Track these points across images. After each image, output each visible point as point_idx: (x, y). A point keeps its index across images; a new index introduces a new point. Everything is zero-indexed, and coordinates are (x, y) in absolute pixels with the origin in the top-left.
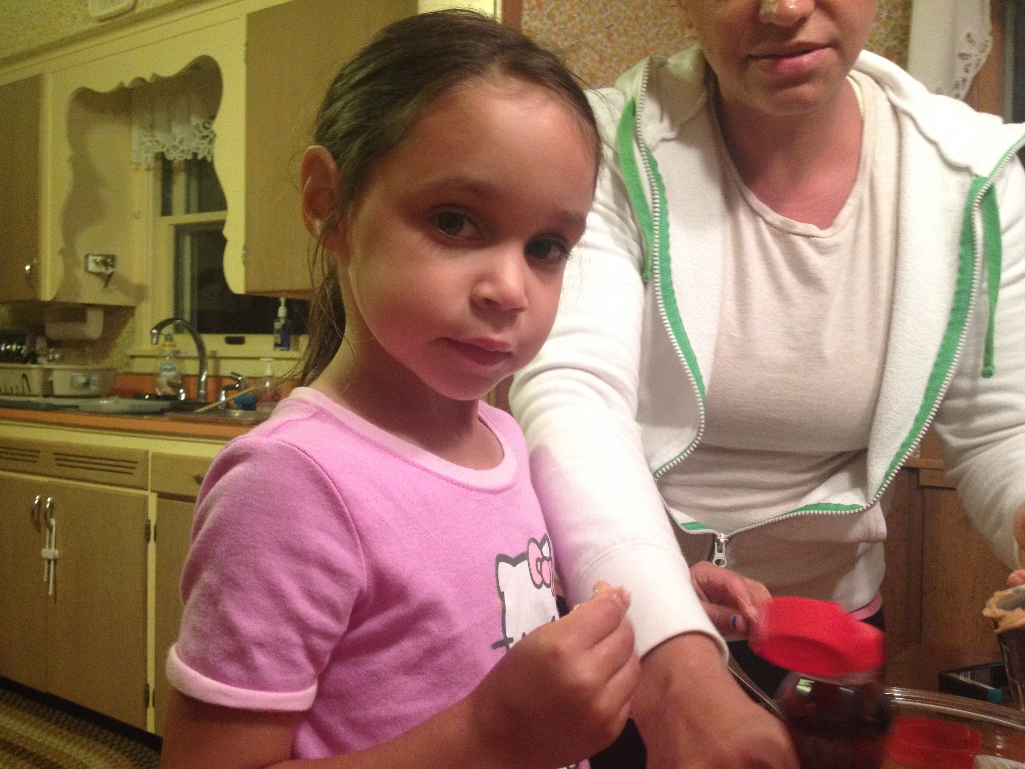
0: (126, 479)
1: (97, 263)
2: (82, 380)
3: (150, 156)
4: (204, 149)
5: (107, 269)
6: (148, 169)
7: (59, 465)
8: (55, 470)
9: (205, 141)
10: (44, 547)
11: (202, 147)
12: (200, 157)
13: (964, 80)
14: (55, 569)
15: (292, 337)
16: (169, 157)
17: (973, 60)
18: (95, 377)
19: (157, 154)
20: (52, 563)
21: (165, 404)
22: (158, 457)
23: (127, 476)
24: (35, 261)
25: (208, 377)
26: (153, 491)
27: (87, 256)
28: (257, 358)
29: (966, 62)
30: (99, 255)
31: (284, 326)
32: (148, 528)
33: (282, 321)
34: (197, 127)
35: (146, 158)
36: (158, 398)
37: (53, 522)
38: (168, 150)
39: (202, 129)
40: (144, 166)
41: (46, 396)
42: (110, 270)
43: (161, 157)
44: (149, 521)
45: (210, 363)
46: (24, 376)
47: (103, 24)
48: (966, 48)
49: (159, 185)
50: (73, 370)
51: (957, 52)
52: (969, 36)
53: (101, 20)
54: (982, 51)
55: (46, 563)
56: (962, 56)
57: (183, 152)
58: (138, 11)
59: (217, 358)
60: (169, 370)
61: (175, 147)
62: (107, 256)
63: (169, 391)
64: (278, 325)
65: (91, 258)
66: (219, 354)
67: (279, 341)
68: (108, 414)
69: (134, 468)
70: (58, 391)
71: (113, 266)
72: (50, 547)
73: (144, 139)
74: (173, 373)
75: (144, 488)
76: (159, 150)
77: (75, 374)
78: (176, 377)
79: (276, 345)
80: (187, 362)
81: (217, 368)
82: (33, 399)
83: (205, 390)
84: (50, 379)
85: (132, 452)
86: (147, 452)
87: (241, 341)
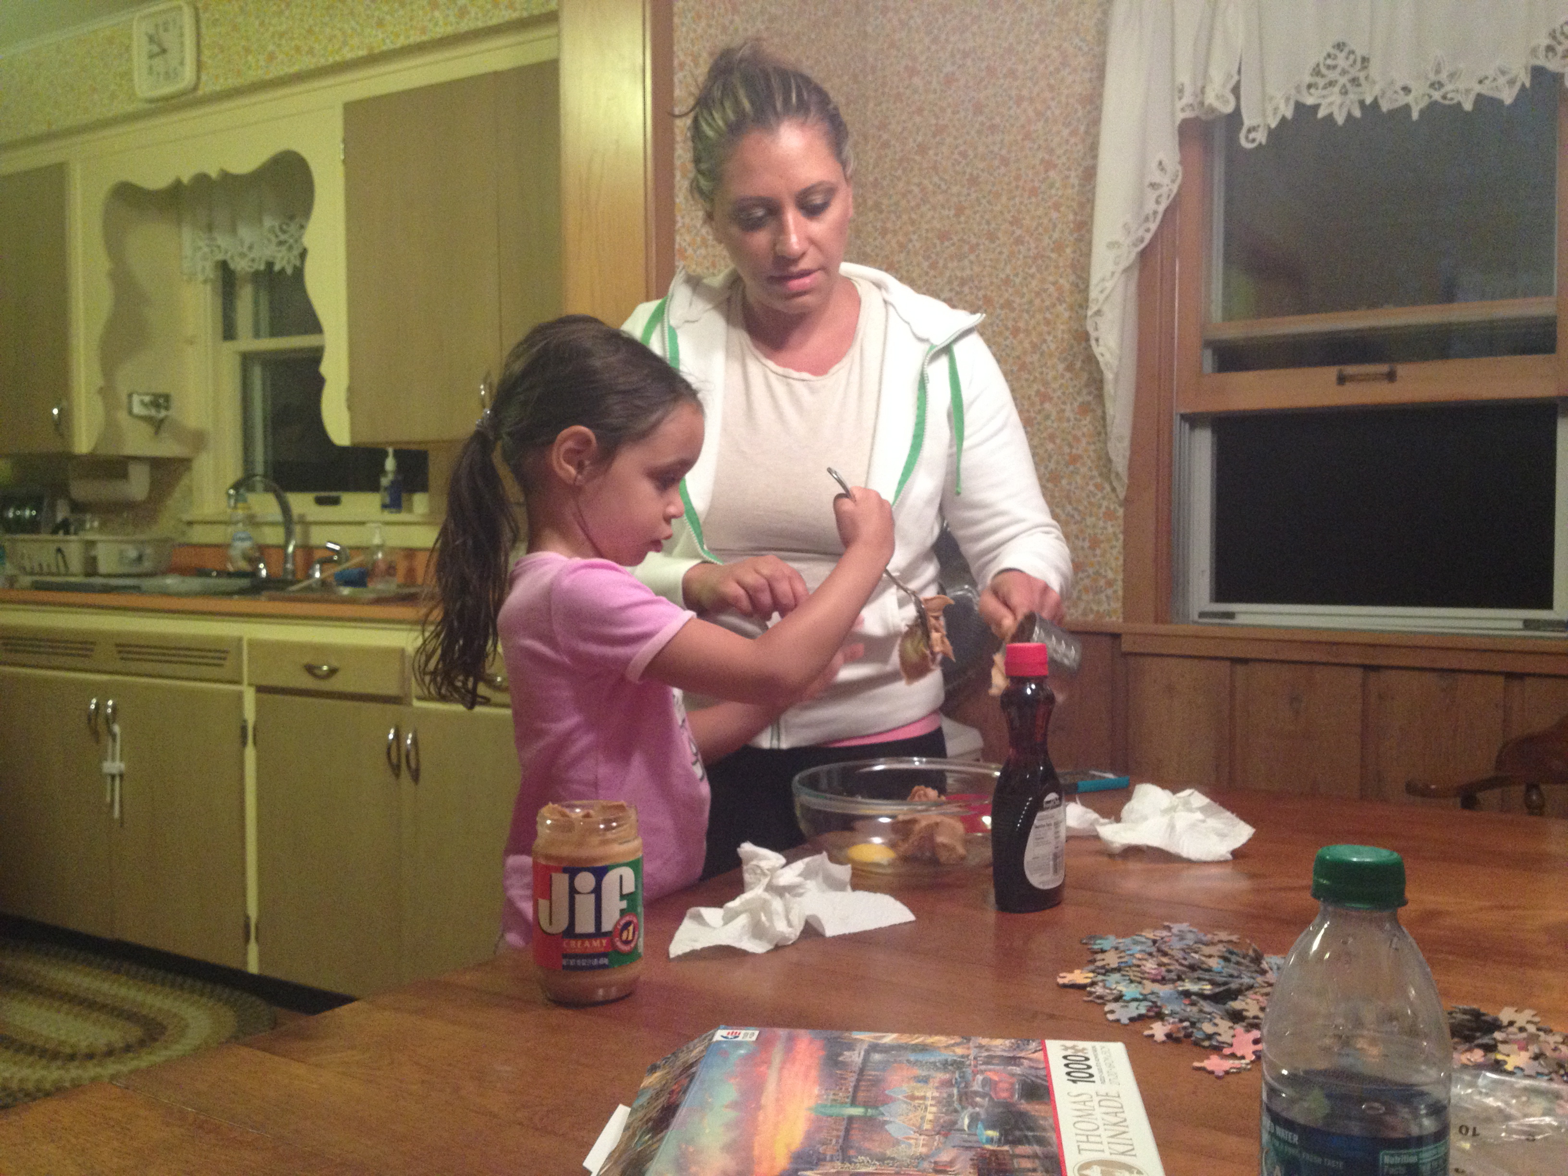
0: (215, 672)
1: (143, 403)
2: (132, 553)
3: (209, 265)
4: (282, 258)
5: (159, 412)
6: (205, 282)
7: (122, 659)
8: (119, 665)
9: (284, 248)
10: (106, 760)
11: (280, 255)
12: (277, 268)
13: (1155, 213)
14: (121, 786)
15: (404, 496)
16: (232, 266)
17: (1164, 190)
18: (149, 550)
19: (217, 262)
20: (117, 781)
21: (244, 582)
22: (254, 644)
23: (217, 669)
24: (64, 403)
25: (295, 547)
26: (250, 685)
27: (130, 396)
28: (362, 523)
29: (1157, 193)
30: (147, 394)
31: (393, 483)
32: (244, 729)
33: (390, 477)
34: (272, 230)
35: (204, 268)
36: (230, 575)
37: (117, 729)
38: (232, 258)
39: (279, 234)
40: (201, 278)
41: (88, 575)
42: (163, 413)
43: (224, 267)
44: (245, 721)
45: (298, 529)
46: (59, 550)
47: (153, 106)
48: (1156, 177)
49: (219, 301)
50: (121, 542)
51: (1147, 183)
52: (1160, 163)
53: (151, 101)
54: (1173, 181)
55: (109, 779)
56: (1153, 185)
57: (253, 260)
58: (200, 92)
59: (306, 524)
60: (242, 540)
61: (243, 255)
62: (157, 396)
63: (243, 565)
64: (385, 481)
65: (136, 399)
66: (310, 518)
67: (387, 500)
68: (179, 595)
69: (225, 659)
70: (103, 568)
71: (167, 408)
72: (113, 759)
73: (201, 244)
74: (247, 544)
75: (238, 682)
76: (220, 257)
77: (124, 547)
78: (252, 548)
79: (384, 506)
80: (267, 530)
81: (306, 534)
82: (72, 579)
83: (293, 564)
84: (93, 553)
85: (220, 639)
86: (240, 639)
87: (335, 502)
